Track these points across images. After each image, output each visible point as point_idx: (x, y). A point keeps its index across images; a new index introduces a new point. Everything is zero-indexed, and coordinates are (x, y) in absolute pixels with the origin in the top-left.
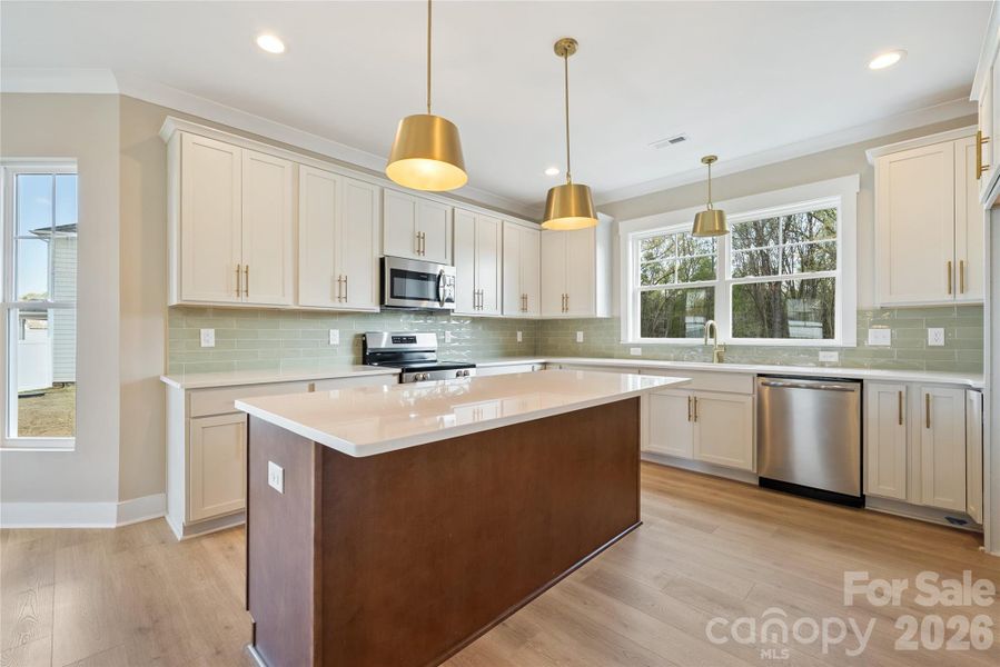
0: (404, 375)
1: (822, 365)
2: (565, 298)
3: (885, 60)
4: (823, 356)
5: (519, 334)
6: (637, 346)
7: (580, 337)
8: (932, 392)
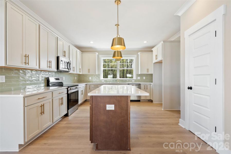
0: (68, 88)
1: (132, 82)
2: (89, 70)
3: (145, 42)
4: (133, 81)
5: (76, 77)
6: (103, 80)
7: (90, 78)
8: (148, 85)
